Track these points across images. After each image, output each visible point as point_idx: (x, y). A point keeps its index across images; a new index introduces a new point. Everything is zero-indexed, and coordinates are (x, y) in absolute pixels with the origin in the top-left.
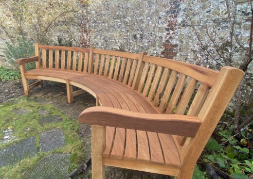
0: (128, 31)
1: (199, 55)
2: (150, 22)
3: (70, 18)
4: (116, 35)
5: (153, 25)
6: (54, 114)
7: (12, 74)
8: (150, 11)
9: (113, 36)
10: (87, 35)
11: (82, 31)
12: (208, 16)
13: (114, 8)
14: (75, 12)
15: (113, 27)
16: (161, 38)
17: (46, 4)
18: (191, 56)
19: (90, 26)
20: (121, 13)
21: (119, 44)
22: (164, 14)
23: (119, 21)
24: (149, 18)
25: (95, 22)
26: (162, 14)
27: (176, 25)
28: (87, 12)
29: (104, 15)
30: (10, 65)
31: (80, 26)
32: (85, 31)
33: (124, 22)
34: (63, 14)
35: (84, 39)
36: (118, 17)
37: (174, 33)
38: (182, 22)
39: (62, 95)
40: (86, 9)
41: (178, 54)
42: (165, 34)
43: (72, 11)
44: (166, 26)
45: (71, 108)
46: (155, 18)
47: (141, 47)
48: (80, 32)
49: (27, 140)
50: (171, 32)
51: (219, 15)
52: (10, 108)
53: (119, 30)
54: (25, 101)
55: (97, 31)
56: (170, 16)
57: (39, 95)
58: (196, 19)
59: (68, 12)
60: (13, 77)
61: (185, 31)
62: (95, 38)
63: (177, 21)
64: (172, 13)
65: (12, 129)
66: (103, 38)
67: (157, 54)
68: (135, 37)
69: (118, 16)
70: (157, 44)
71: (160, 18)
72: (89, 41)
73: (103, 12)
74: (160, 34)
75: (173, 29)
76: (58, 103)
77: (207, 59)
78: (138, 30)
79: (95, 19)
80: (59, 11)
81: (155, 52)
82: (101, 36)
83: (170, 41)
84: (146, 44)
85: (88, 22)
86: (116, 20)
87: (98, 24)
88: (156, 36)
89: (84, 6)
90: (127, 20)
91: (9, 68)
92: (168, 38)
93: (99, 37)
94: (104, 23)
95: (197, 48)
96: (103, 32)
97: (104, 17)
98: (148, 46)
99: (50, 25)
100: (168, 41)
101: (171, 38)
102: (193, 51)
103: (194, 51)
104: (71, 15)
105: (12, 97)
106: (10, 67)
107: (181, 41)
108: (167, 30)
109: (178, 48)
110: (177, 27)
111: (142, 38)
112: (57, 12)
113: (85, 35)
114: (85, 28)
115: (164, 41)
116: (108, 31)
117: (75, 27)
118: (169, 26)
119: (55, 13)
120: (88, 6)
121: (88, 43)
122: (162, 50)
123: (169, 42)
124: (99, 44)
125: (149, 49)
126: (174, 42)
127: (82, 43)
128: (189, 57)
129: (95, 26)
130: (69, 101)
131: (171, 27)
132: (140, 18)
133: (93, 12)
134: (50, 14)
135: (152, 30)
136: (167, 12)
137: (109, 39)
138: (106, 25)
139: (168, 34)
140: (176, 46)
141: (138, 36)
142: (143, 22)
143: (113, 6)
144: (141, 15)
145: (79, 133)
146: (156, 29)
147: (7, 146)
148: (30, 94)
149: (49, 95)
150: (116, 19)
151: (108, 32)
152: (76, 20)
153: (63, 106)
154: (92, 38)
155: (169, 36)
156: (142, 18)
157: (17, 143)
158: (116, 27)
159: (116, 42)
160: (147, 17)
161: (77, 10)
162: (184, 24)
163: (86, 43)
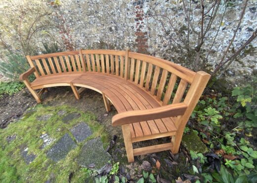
0: (103, 25)
1: (164, 39)
2: (121, 15)
3: (46, 21)
4: (93, 30)
5: (124, 17)
6: (71, 112)
7: (15, 87)
8: (118, 3)
9: (91, 32)
10: (68, 34)
11: (62, 32)
12: (167, 5)
13: (84, 5)
14: (49, 14)
15: (89, 23)
16: (133, 27)
17: (17, 13)
18: (158, 40)
19: (68, 26)
20: (92, 9)
21: (98, 38)
22: (131, 5)
23: (93, 16)
24: (119, 11)
25: (71, 21)
26: (129, 5)
27: (143, 15)
28: (61, 13)
29: (78, 13)
30: (8, 79)
31: (58, 27)
32: (65, 32)
33: (98, 17)
34: (37, 20)
35: (66, 39)
36: (91, 13)
37: (142, 23)
38: (148, 12)
39: (68, 94)
40: (59, 10)
41: (149, 40)
42: (135, 23)
43: (45, 14)
44: (134, 16)
45: (82, 103)
46: (124, 10)
47: (118, 38)
48: (60, 33)
49: (63, 137)
50: (140, 22)
51: (175, 4)
52: (33, 118)
53: (95, 25)
54: (42, 107)
55: (76, 30)
56: (137, 8)
57: (50, 99)
58: (158, 8)
59: (42, 16)
60: (17, 89)
61: (151, 20)
62: (76, 36)
63: (143, 11)
64: (138, 4)
65: (46, 133)
66: (82, 35)
67: (132, 41)
68: (111, 29)
69: (91, 11)
70: (131, 33)
71: (128, 10)
72: (71, 40)
73: (76, 10)
74: (131, 24)
75: (141, 19)
76: (69, 102)
77: (171, 42)
78: (112, 23)
79: (71, 19)
80: (33, 17)
81: (130, 40)
82: (81, 34)
83: (141, 29)
84: (122, 35)
85: (64, 22)
86: (90, 17)
87: (75, 23)
88: (128, 27)
89: (55, 7)
90: (99, 15)
91: (8, 82)
92: (138, 27)
93: (79, 35)
94: (79, 20)
95: (162, 33)
96: (81, 30)
97: (78, 15)
98: (124, 36)
99: (29, 32)
100: (138, 30)
101: (140, 27)
102: (159, 36)
103: (161, 36)
104: (46, 18)
105: (28, 107)
106: (9, 80)
107: (149, 29)
108: (137, 20)
109: (148, 35)
110: (144, 17)
111: (116, 29)
112: (32, 19)
113: (66, 35)
114: (64, 29)
115: (136, 30)
116: (85, 27)
117: (54, 29)
118: (137, 16)
119: (29, 20)
120: (59, 6)
121: (70, 42)
122: (136, 38)
123: (140, 31)
124: (81, 41)
125: (124, 38)
126: (143, 30)
127: (66, 43)
128: (157, 41)
129: (72, 25)
130: (78, 98)
131: (139, 17)
132: (111, 12)
133: (66, 12)
134: (26, 21)
135: (124, 21)
136: (134, 4)
137: (89, 35)
138: (82, 22)
139: (138, 24)
140: (146, 33)
141: (113, 28)
142: (114, 15)
143: (84, 3)
144: (111, 8)
145: (98, 121)
146: (127, 21)
147: (52, 147)
148: (42, 100)
149: (58, 96)
150: (89, 15)
151: (86, 29)
152: (52, 22)
153: (75, 103)
154: (73, 36)
155: (139, 25)
156: (113, 11)
157: (57, 142)
158: (91, 23)
159: (95, 37)
160: (117, 10)
161: (50, 12)
162: (149, 14)
163: (69, 43)
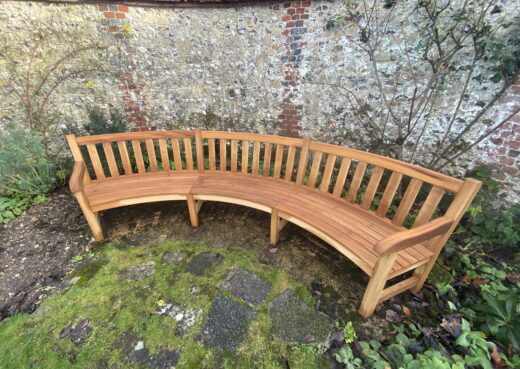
0: (218, 84)
2: (256, 71)
3: (90, 61)
4: (196, 90)
5: (261, 76)
8: (253, 52)
9: (190, 93)
10: (138, 93)
11: (125, 87)
13: (184, 43)
14: (99, 48)
15: (189, 77)
16: (276, 95)
18: (322, 121)
19: (140, 76)
20: (199, 53)
21: (204, 105)
22: (277, 60)
23: (198, 66)
24: (252, 64)
25: (149, 68)
26: (273, 60)
27: (297, 79)
28: (129, 49)
29: (167, 55)
31: (117, 76)
32: (132, 87)
33: (209, 69)
34: (70, 55)
35: (132, 102)
36: (196, 60)
37: (295, 90)
38: (307, 75)
40: (126, 44)
41: (304, 118)
42: (282, 90)
43: (91, 47)
44: (282, 78)
46: (262, 65)
47: (245, 109)
48: (121, 88)
50: (292, 88)
51: (355, 72)
53: (201, 82)
55: (158, 85)
56: (288, 65)
58: (327, 72)
59: (84, 49)
61: (312, 88)
62: (155, 97)
63: (298, 73)
64: (290, 61)
66: (170, 96)
67: (271, 118)
68: (232, 93)
69: (195, 56)
70: (271, 104)
71: (271, 66)
72: (144, 104)
73: (164, 50)
74: (274, 90)
75: (293, 84)
77: (344, 124)
78: (236, 82)
79: (150, 63)
80: (60, 48)
81: (269, 115)
82: (167, 94)
83: (291, 100)
84: (252, 104)
85: (134, 68)
86: (191, 65)
87: (157, 72)
88: (268, 93)
89: (119, 36)
90: (212, 65)
92: (287, 95)
93: (162, 95)
94: (168, 69)
95: (330, 110)
96: (169, 86)
97: (166, 59)
98: (256, 107)
100: (287, 100)
101: (291, 96)
102: (324, 114)
103: (326, 115)
107: (308, 102)
108: (285, 84)
109: (304, 110)
110: (299, 81)
111: (243, 94)
112: (56, 51)
113: (132, 94)
114: (130, 80)
115: (281, 100)
116: (179, 83)
117: (107, 80)
118: (286, 78)
119: (49, 53)
120: (129, 36)
121: (141, 109)
122: (280, 112)
123: (289, 102)
124: (166, 108)
125: (257, 111)
126: (295, 102)
127: (130, 110)
128: (320, 122)
129: (151, 76)
131: (290, 80)
132: (237, 64)
133: (143, 49)
134: (40, 55)
135: (259, 83)
136: (282, 58)
137: (184, 97)
138: (174, 73)
139: (286, 90)
140: (300, 107)
141: (237, 92)
142: (243, 70)
143: (183, 39)
144: (239, 58)
146: (267, 83)
150: (191, 62)
151: (179, 86)
152: (106, 66)
154: (149, 100)
155: (289, 93)
156: (241, 63)
158: (194, 76)
159: (198, 102)
160: (249, 62)
161: (103, 44)
162: (309, 78)
163: (138, 109)
